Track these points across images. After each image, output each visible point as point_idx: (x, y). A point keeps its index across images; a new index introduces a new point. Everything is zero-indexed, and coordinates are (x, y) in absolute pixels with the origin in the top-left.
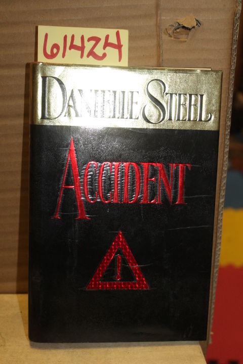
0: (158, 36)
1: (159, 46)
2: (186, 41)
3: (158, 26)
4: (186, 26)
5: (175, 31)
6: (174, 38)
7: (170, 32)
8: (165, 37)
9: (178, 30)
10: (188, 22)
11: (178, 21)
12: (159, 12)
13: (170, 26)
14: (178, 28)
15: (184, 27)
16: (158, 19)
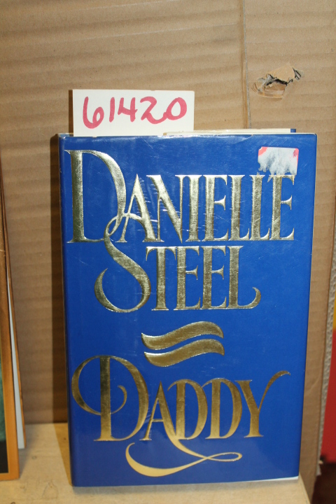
0: (244, 94)
1: (245, 106)
2: (281, 99)
3: (243, 81)
4: (281, 79)
5: (267, 87)
6: (266, 95)
7: (260, 87)
8: (253, 94)
9: (271, 85)
10: (285, 73)
11: (270, 73)
12: (245, 63)
13: (260, 79)
14: (270, 83)
15: (278, 81)
16: (244, 71)
